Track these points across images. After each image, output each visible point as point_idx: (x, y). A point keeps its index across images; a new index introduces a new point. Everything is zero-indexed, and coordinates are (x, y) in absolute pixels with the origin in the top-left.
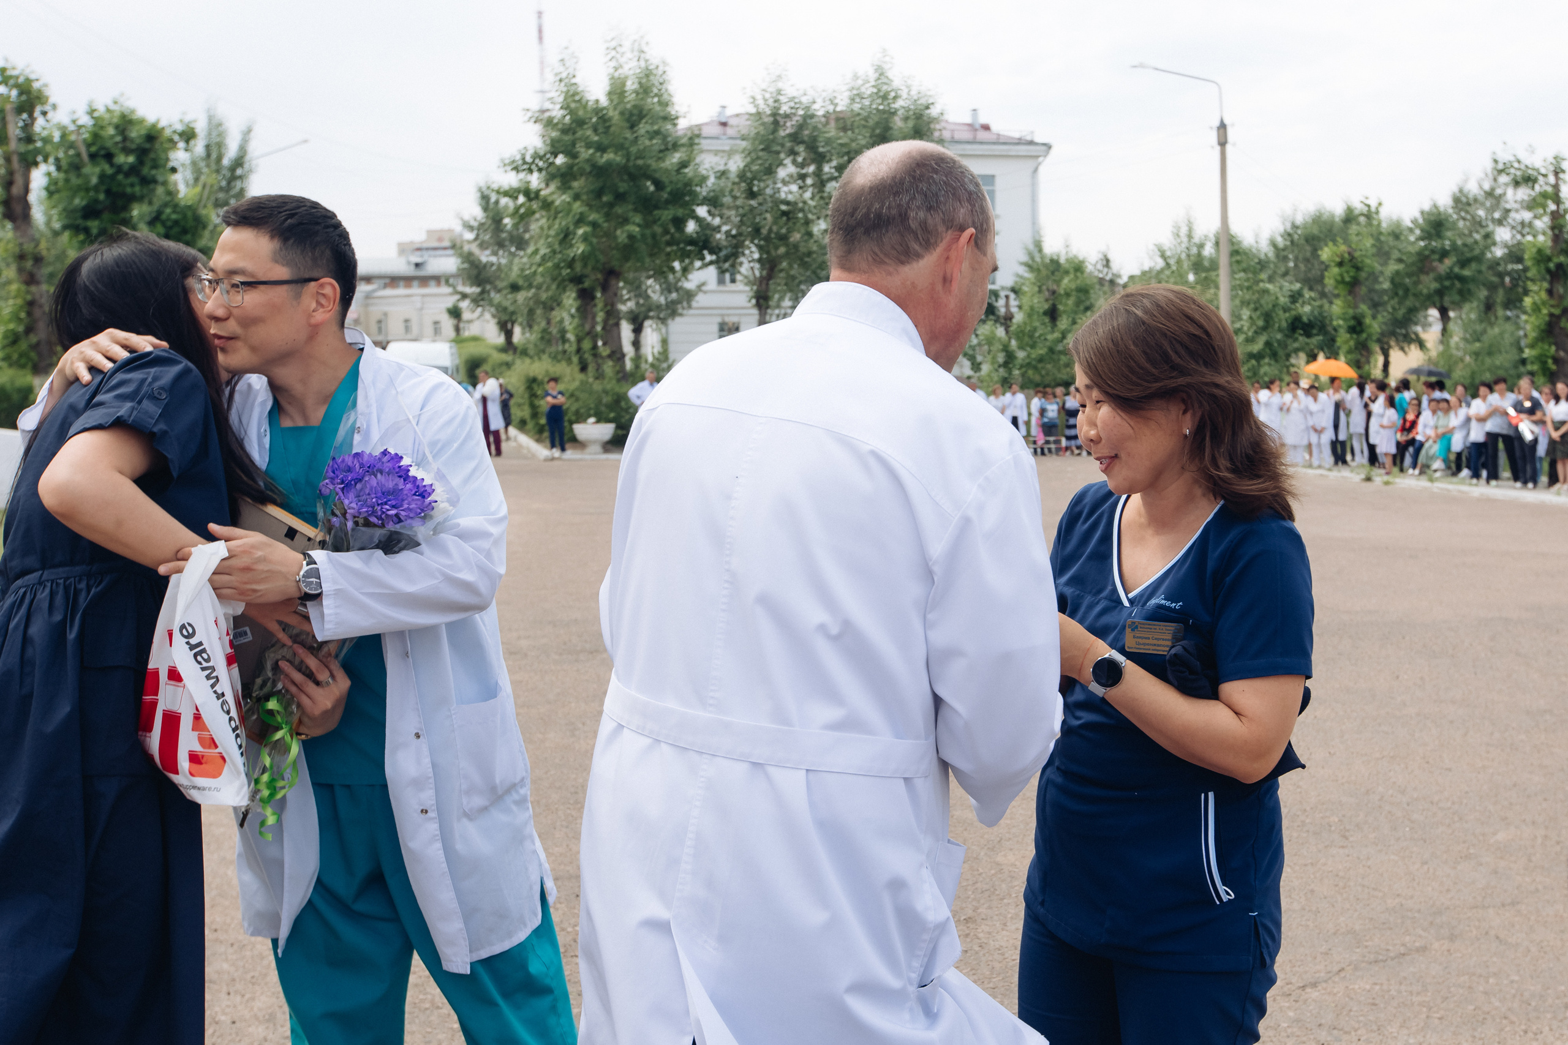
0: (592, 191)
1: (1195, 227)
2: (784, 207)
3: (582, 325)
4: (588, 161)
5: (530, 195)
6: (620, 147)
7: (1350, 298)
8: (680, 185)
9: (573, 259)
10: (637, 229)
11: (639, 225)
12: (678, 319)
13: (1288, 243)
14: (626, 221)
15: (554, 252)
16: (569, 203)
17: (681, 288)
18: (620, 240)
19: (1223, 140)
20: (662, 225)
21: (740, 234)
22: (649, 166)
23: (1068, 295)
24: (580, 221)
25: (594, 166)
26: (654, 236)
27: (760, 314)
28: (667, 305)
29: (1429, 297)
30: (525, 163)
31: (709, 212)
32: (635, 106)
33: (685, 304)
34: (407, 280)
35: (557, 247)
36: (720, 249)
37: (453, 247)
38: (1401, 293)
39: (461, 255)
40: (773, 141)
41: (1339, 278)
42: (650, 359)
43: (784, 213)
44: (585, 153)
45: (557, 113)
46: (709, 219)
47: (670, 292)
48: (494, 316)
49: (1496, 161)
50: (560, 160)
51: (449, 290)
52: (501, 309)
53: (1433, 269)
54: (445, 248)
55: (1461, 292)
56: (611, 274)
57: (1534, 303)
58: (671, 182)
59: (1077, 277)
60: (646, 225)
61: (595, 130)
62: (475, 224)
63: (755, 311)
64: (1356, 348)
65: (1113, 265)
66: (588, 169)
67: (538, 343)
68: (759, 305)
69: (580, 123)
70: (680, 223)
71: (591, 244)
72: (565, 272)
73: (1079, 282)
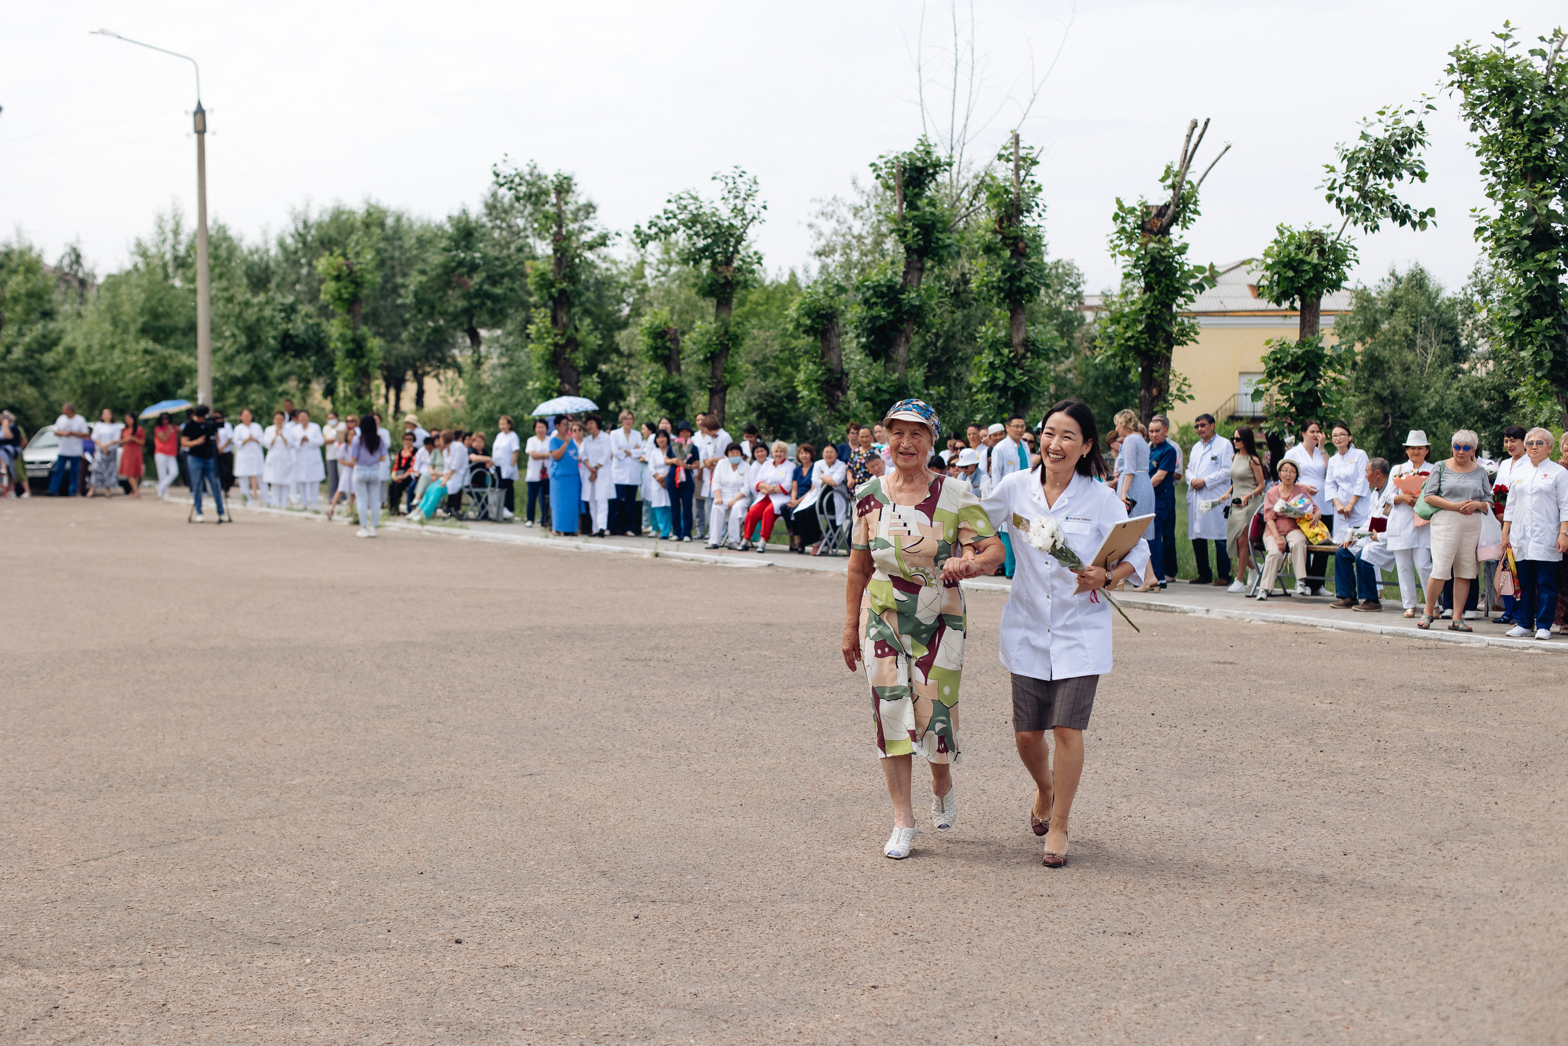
1: (183, 222)
7: (348, 317)
13: (300, 245)
19: (201, 128)
23: (16, 300)
29: (455, 316)
38: (425, 309)
41: (336, 294)
49: (497, 175)
53: (461, 286)
55: (492, 313)
57: (539, 330)
59: (27, 280)
64: (356, 375)
65: (83, 261)
73: (29, 285)
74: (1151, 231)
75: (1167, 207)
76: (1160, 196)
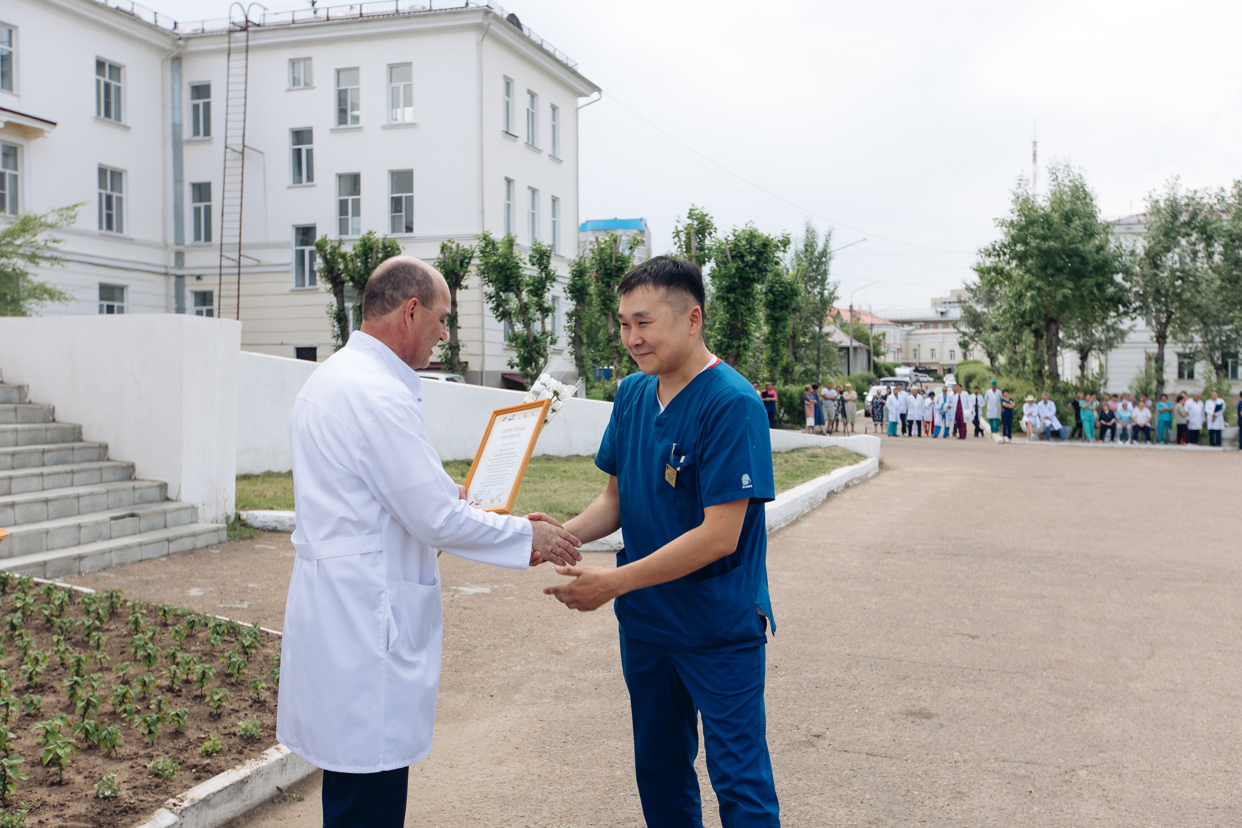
0: (1039, 267)
2: (1178, 274)
3: (1035, 355)
4: (1036, 248)
5: (999, 272)
6: (1058, 237)
8: (1100, 261)
9: (1024, 312)
10: (1070, 292)
11: (1070, 289)
12: (1114, 350)
14: (1062, 286)
15: (1012, 307)
16: (1022, 276)
17: (1117, 329)
18: (1057, 299)
20: (1087, 289)
21: (1145, 293)
22: (1078, 248)
24: (1030, 286)
25: (1040, 250)
26: (1082, 296)
27: (1159, 348)
28: (1106, 341)
30: (994, 249)
31: (1124, 279)
32: (1070, 210)
33: (1120, 340)
34: (935, 323)
35: (1013, 303)
36: (1131, 304)
37: (960, 302)
39: (963, 308)
40: (1173, 229)
42: (1090, 378)
43: (1180, 278)
44: (1033, 243)
45: (1015, 218)
46: (1124, 283)
47: (1108, 331)
48: (983, 347)
50: (1020, 248)
51: (956, 330)
52: (987, 342)
54: (954, 302)
56: (1051, 322)
58: (1094, 260)
60: (1077, 288)
61: (1043, 228)
62: (973, 287)
63: (1157, 345)
66: (1036, 252)
67: (1007, 367)
68: (1158, 341)
69: (1031, 223)
70: (1100, 287)
71: (1037, 302)
72: (1019, 320)
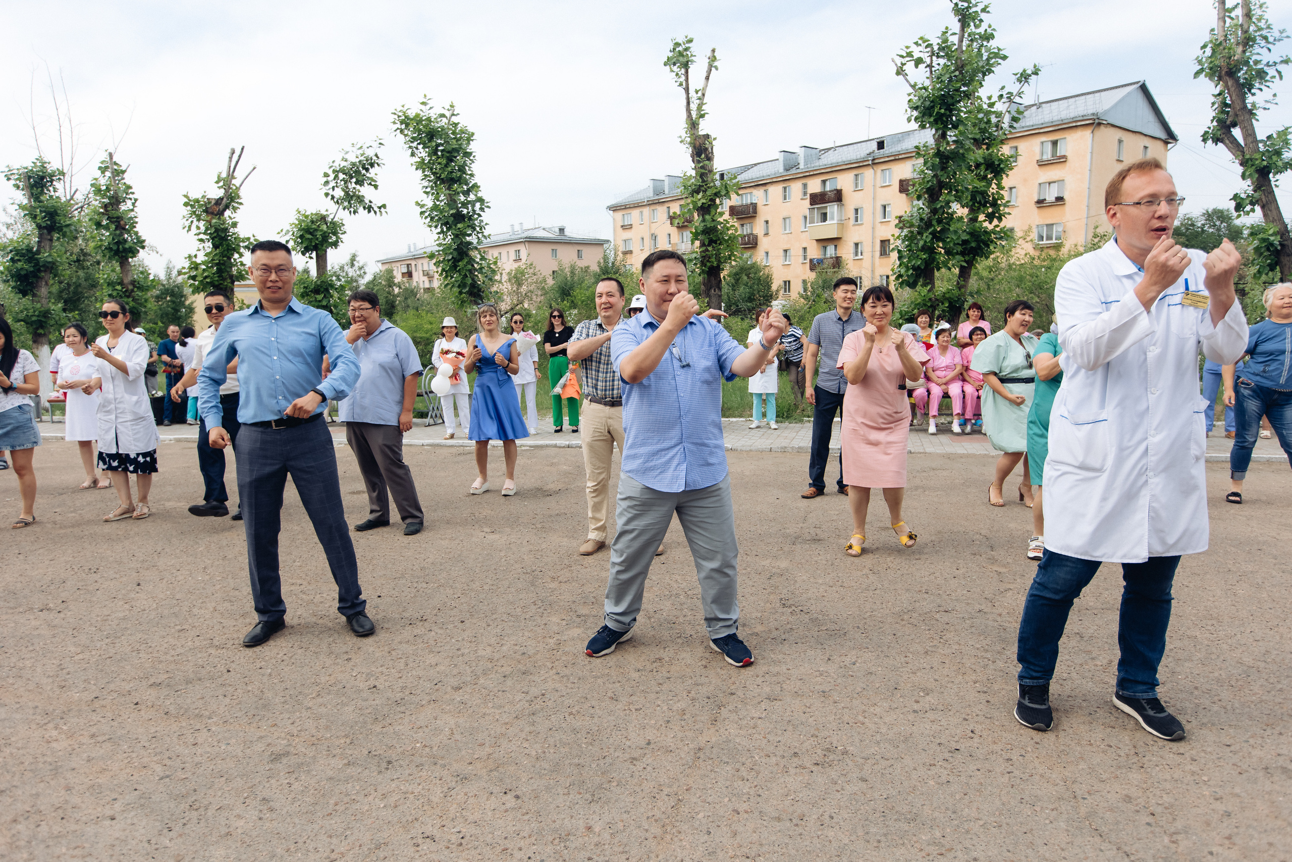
74: (212, 213)
75: (221, 199)
76: (216, 193)
